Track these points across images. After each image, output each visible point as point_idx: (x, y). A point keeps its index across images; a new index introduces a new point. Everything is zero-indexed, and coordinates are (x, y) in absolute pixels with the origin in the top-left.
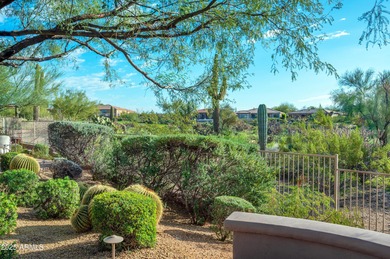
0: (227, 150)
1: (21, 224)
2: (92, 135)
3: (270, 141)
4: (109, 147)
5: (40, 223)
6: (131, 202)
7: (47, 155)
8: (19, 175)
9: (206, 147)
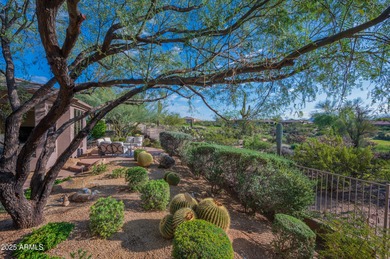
2: (181, 140)
4: (190, 147)
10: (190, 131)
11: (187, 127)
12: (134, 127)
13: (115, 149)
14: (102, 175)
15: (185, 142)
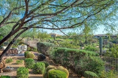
0: (89, 55)
1: (29, 75)
2: (49, 46)
3: (103, 47)
4: (54, 50)
5: (34, 75)
6: (59, 75)
7: (36, 51)
8: (29, 60)
9: (82, 54)
10: (53, 42)
11: (52, 40)
12: (20, 40)
13: (14, 52)
14: (11, 63)
15: (51, 47)
